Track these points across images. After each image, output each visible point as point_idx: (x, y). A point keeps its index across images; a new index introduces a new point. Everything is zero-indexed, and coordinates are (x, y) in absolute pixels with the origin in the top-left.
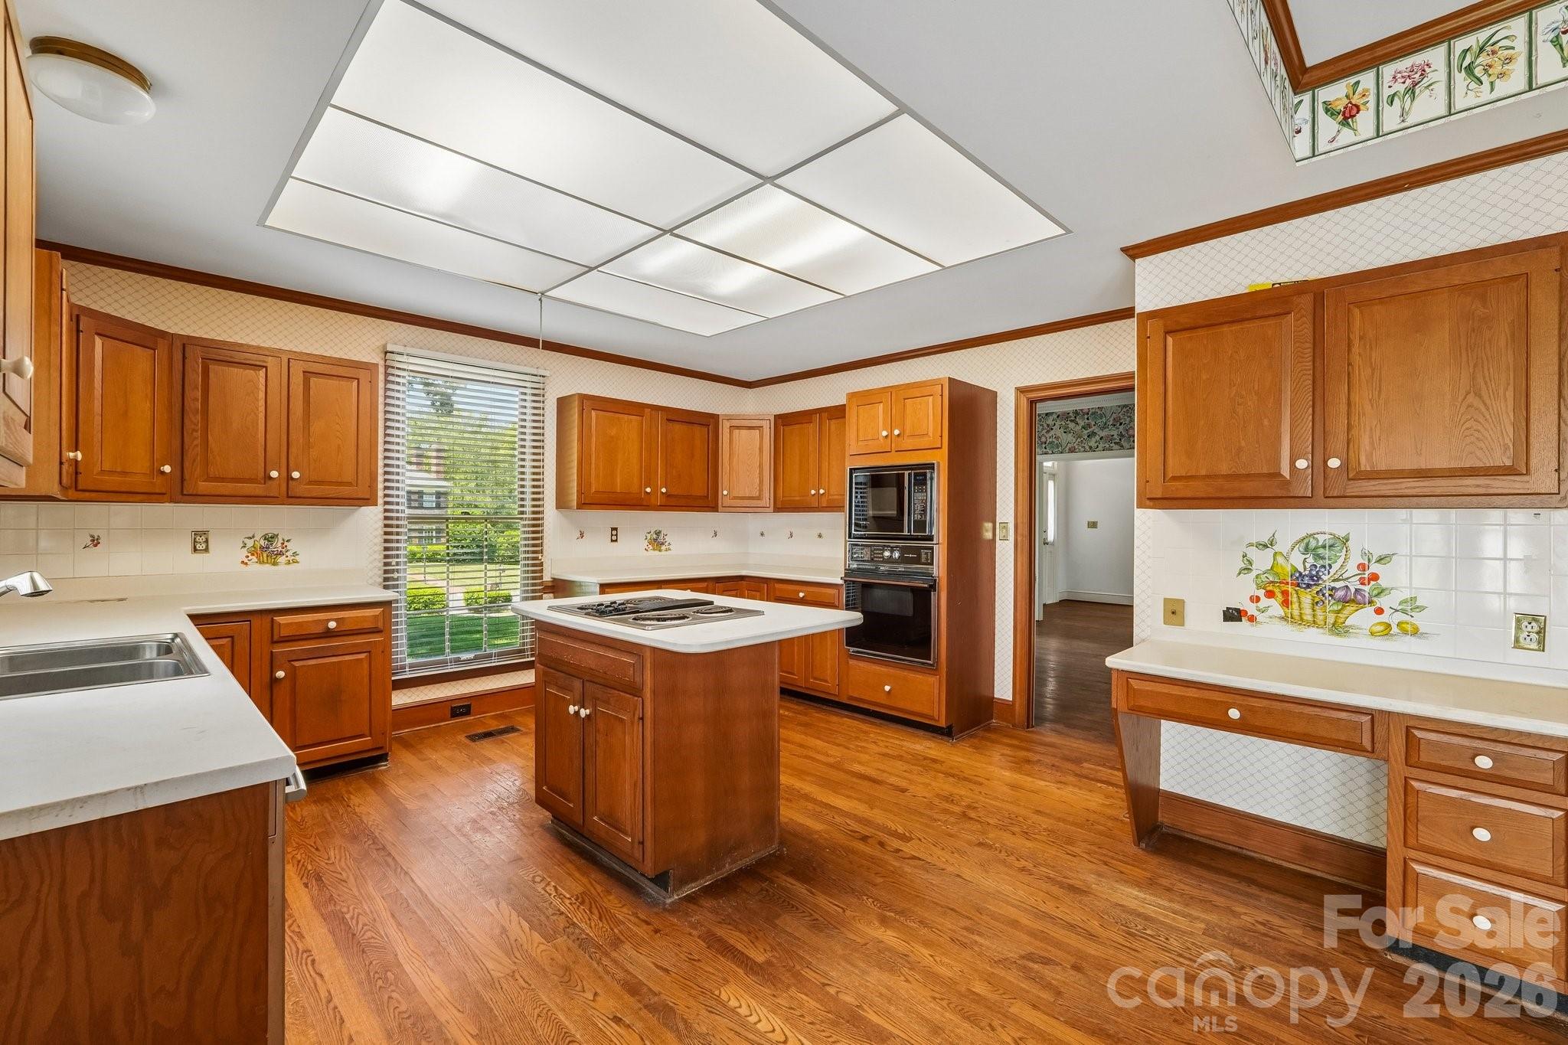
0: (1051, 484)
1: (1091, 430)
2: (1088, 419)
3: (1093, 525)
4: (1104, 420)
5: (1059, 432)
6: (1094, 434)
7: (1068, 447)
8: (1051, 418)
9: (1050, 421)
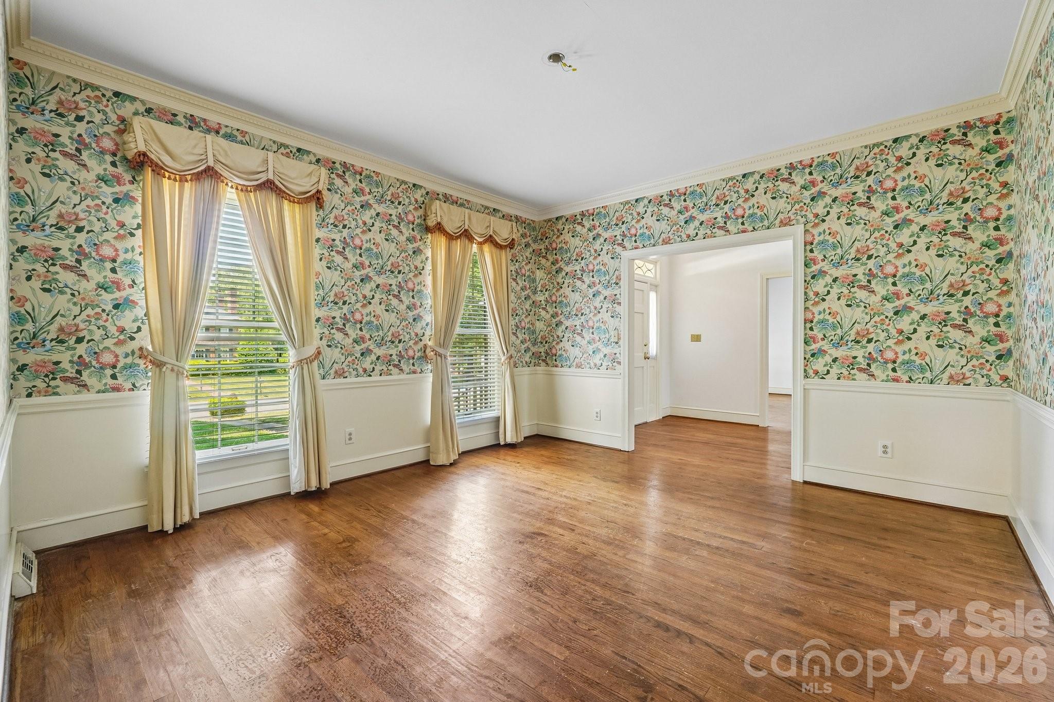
0: (653, 296)
1: (689, 213)
2: (685, 201)
3: (696, 338)
4: (704, 199)
5: (649, 220)
6: (692, 218)
7: (661, 239)
8: (642, 204)
9: (640, 208)
